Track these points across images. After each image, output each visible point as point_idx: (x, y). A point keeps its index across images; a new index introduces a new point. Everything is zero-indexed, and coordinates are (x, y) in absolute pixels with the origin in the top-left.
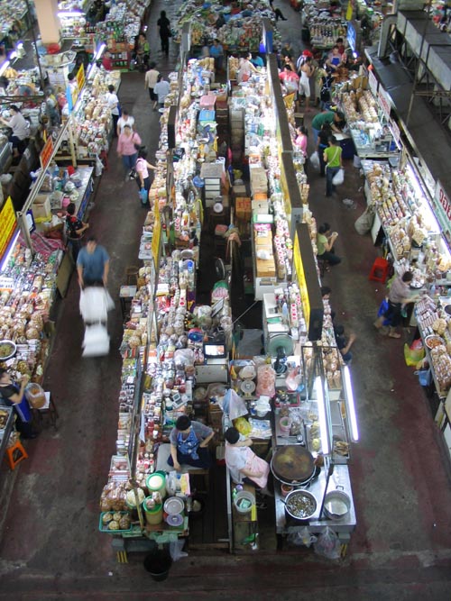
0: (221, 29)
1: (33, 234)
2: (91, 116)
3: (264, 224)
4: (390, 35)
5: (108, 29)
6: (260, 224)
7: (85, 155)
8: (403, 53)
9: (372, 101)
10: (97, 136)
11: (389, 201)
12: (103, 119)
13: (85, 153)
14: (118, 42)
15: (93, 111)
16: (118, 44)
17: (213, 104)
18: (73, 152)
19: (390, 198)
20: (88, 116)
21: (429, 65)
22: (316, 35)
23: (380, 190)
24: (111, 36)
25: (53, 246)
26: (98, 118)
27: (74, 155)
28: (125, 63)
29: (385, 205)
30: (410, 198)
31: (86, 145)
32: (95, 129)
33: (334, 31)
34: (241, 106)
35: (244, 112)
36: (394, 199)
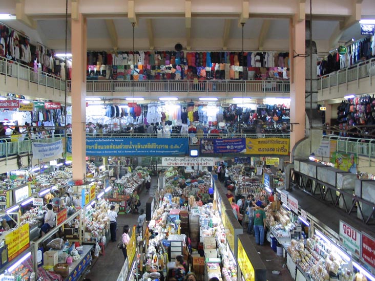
0: (184, 189)
1: (40, 268)
2: (97, 219)
3: (214, 263)
4: (291, 178)
5: (115, 187)
6: (211, 263)
7: (89, 239)
8: (301, 185)
9: (285, 212)
10: (99, 229)
11: (307, 258)
12: (104, 222)
13: (89, 237)
14: (120, 194)
15: (98, 215)
16: (119, 196)
17: (179, 213)
18: (81, 237)
19: (307, 255)
20: (94, 218)
21: (319, 178)
22: (245, 193)
23: (299, 252)
24: (116, 191)
25: (53, 278)
26: (101, 220)
27: (81, 239)
28: (123, 208)
29: (304, 260)
30: (321, 251)
31: (90, 231)
32: (98, 225)
33: (255, 190)
34: (197, 214)
35: (199, 216)
36: (310, 255)
